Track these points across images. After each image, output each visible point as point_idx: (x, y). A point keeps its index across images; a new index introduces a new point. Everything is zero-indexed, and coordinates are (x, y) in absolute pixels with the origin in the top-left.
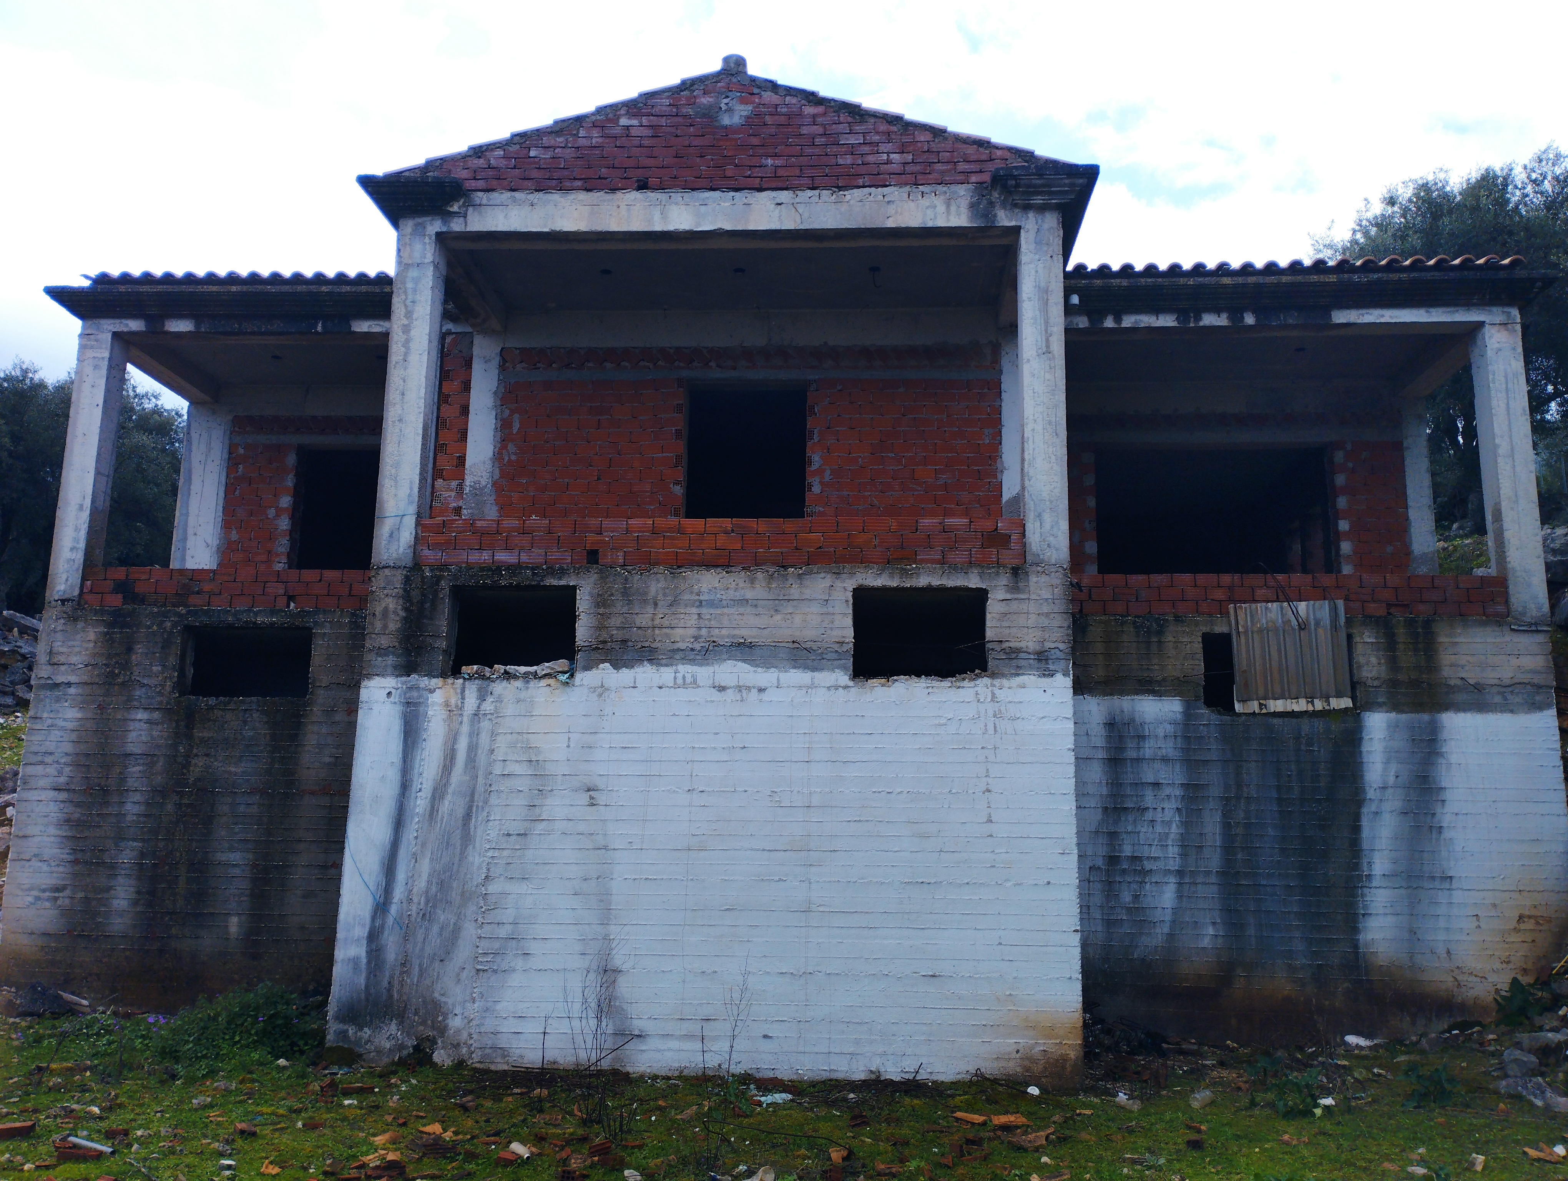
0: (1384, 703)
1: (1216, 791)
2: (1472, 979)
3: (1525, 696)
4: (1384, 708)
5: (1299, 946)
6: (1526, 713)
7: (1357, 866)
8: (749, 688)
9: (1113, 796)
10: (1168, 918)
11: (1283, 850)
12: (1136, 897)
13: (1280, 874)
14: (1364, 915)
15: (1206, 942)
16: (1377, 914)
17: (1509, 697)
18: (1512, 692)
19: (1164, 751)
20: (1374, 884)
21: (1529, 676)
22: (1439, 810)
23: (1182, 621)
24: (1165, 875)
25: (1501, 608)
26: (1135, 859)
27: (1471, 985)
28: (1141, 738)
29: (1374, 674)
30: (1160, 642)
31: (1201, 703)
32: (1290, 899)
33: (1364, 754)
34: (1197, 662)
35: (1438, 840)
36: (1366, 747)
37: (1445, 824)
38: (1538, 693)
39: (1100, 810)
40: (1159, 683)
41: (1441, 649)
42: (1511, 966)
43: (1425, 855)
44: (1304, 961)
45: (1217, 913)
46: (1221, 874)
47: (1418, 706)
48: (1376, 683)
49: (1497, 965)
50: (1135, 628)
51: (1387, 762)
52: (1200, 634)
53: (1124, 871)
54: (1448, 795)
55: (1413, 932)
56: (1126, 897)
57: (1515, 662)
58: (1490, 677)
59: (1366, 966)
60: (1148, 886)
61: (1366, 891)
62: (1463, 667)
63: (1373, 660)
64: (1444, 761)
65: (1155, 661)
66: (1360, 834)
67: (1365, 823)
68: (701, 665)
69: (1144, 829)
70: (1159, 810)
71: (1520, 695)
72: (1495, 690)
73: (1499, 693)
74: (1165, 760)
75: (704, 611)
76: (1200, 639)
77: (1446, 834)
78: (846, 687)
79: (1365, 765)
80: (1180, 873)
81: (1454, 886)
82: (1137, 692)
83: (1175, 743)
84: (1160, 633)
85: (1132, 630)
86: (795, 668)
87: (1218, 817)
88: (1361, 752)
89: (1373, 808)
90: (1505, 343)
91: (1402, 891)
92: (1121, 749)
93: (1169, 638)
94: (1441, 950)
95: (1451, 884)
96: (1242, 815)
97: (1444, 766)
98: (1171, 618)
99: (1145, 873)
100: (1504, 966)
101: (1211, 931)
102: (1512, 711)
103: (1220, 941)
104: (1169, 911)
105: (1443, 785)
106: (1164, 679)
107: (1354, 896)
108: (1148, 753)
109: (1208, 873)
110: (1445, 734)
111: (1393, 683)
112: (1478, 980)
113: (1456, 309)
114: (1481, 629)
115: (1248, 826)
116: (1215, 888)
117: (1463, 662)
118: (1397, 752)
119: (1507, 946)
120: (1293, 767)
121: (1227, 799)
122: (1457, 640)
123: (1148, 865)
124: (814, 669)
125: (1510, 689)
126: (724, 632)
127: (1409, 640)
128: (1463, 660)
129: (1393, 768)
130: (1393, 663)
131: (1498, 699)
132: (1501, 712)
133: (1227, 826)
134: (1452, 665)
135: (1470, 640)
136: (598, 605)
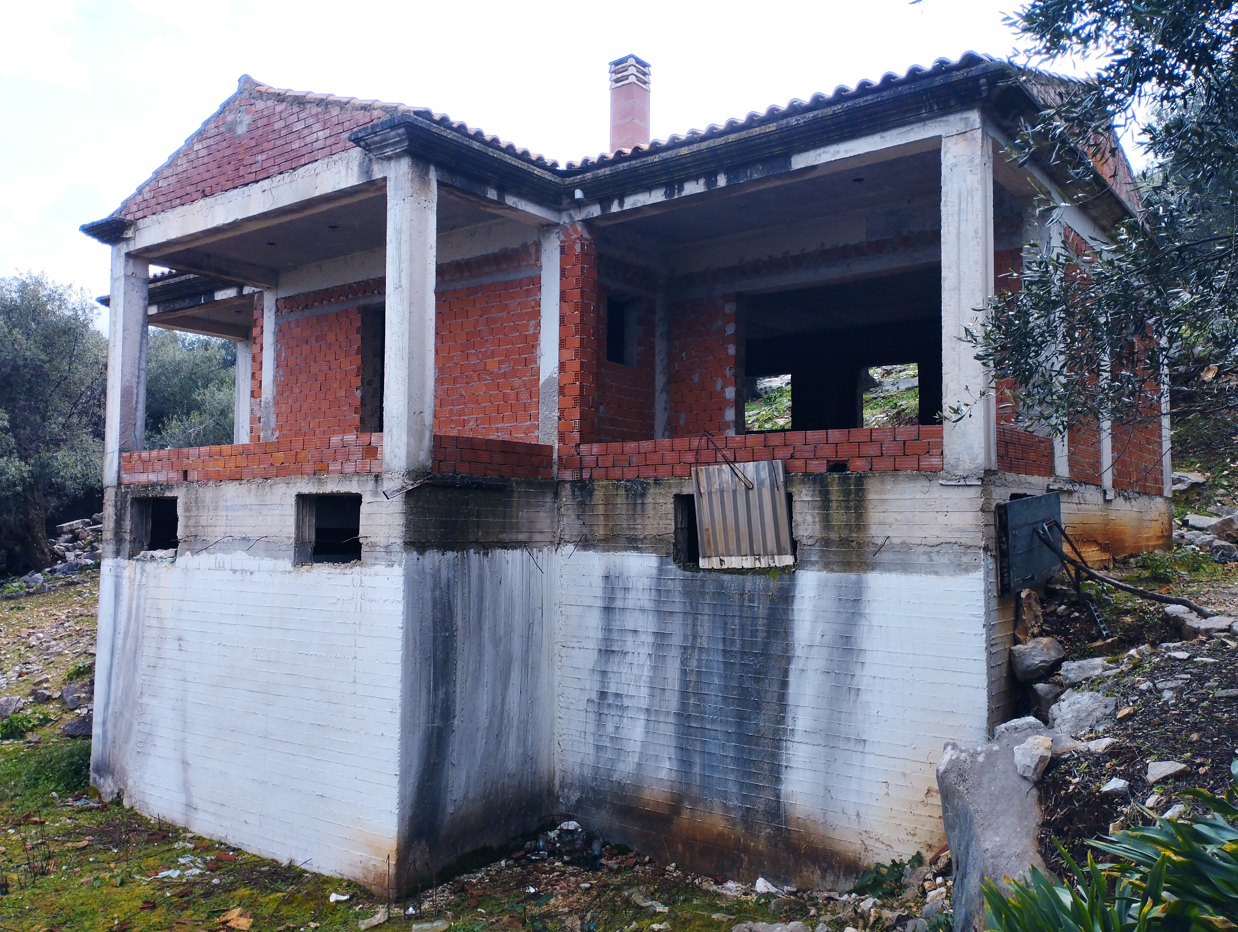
0: (817, 562)
1: (677, 640)
2: (878, 845)
3: (951, 557)
4: (817, 567)
5: (732, 788)
6: (951, 575)
7: (781, 720)
8: (246, 571)
9: (606, 640)
10: (638, 750)
11: (725, 698)
12: (617, 728)
13: (721, 721)
14: (786, 767)
15: (663, 774)
16: (797, 768)
17: (935, 557)
18: (938, 552)
19: (642, 602)
20: (796, 739)
21: (957, 535)
22: (858, 671)
23: (660, 484)
24: (637, 712)
25: (935, 461)
26: (618, 695)
27: (876, 851)
28: (626, 589)
29: (808, 533)
30: (643, 503)
31: (671, 560)
32: (728, 744)
33: (796, 612)
34: (669, 522)
35: (855, 701)
36: (797, 605)
37: (863, 687)
38: (965, 554)
39: (596, 651)
40: (642, 541)
41: (871, 507)
42: (916, 839)
43: (843, 715)
44: (736, 803)
45: (672, 750)
46: (678, 715)
47: (847, 566)
48: (810, 542)
49: (903, 836)
50: (626, 491)
51: (815, 621)
52: (672, 495)
53: (609, 705)
54: (868, 658)
55: (827, 790)
56: (610, 728)
57: (941, 518)
58: (916, 535)
59: (786, 816)
60: (625, 719)
61: (789, 744)
62: (890, 525)
63: (809, 519)
64: (866, 623)
65: (639, 521)
66: (787, 689)
67: (792, 678)
68: (227, 553)
69: (624, 669)
70: (636, 654)
71: (946, 556)
72: (922, 549)
73: (925, 553)
74: (642, 610)
75: (229, 513)
76: (672, 500)
77: (863, 697)
78: (290, 572)
79: (796, 623)
80: (648, 710)
81: (867, 750)
82: (626, 549)
83: (650, 596)
84: (643, 495)
85: (623, 493)
86: (267, 556)
87: (677, 664)
88: (793, 610)
89: (800, 666)
90: (963, 155)
91: (820, 749)
92: (612, 599)
93: (649, 500)
94: (852, 812)
95: (864, 747)
96: (695, 663)
97: (866, 628)
98: (651, 481)
99: (623, 708)
100: (910, 837)
101: (667, 765)
102: (936, 573)
103: (674, 774)
104: (639, 744)
105: (863, 647)
106: (645, 537)
107: (779, 748)
108: (630, 603)
109: (668, 713)
110: (868, 595)
111: (826, 542)
112: (884, 847)
113: (912, 127)
114: (911, 485)
115: (699, 673)
116: (672, 728)
117: (891, 520)
118: (824, 611)
119: (914, 818)
120: (737, 621)
121: (685, 648)
122: (885, 497)
123: (626, 702)
124: (276, 558)
125: (937, 549)
126: (237, 529)
127: (841, 498)
128: (890, 518)
129: (821, 627)
130: (826, 522)
131: (923, 559)
132: (926, 573)
133: (684, 672)
134: (881, 524)
135: (899, 497)
136: (185, 511)
